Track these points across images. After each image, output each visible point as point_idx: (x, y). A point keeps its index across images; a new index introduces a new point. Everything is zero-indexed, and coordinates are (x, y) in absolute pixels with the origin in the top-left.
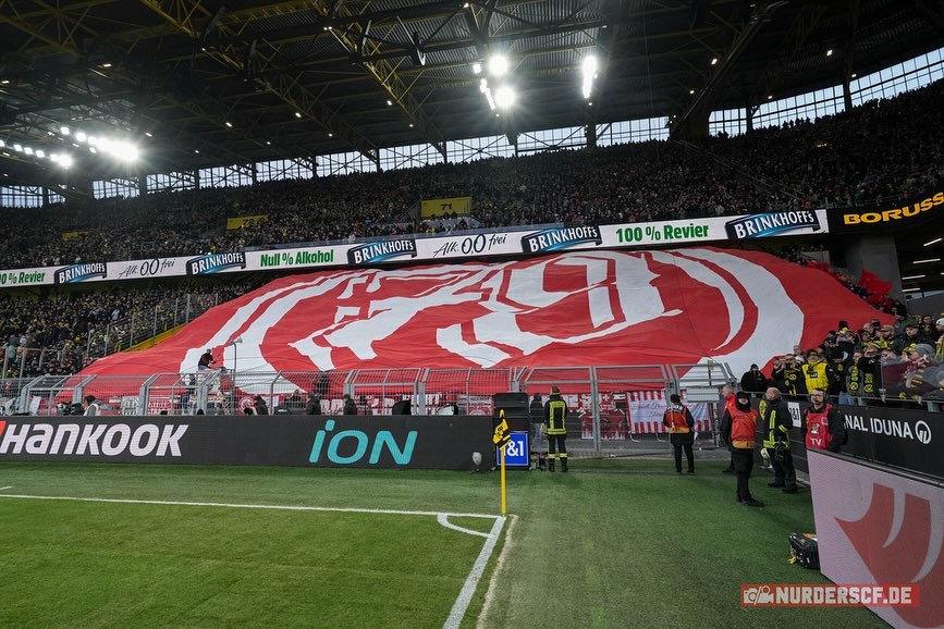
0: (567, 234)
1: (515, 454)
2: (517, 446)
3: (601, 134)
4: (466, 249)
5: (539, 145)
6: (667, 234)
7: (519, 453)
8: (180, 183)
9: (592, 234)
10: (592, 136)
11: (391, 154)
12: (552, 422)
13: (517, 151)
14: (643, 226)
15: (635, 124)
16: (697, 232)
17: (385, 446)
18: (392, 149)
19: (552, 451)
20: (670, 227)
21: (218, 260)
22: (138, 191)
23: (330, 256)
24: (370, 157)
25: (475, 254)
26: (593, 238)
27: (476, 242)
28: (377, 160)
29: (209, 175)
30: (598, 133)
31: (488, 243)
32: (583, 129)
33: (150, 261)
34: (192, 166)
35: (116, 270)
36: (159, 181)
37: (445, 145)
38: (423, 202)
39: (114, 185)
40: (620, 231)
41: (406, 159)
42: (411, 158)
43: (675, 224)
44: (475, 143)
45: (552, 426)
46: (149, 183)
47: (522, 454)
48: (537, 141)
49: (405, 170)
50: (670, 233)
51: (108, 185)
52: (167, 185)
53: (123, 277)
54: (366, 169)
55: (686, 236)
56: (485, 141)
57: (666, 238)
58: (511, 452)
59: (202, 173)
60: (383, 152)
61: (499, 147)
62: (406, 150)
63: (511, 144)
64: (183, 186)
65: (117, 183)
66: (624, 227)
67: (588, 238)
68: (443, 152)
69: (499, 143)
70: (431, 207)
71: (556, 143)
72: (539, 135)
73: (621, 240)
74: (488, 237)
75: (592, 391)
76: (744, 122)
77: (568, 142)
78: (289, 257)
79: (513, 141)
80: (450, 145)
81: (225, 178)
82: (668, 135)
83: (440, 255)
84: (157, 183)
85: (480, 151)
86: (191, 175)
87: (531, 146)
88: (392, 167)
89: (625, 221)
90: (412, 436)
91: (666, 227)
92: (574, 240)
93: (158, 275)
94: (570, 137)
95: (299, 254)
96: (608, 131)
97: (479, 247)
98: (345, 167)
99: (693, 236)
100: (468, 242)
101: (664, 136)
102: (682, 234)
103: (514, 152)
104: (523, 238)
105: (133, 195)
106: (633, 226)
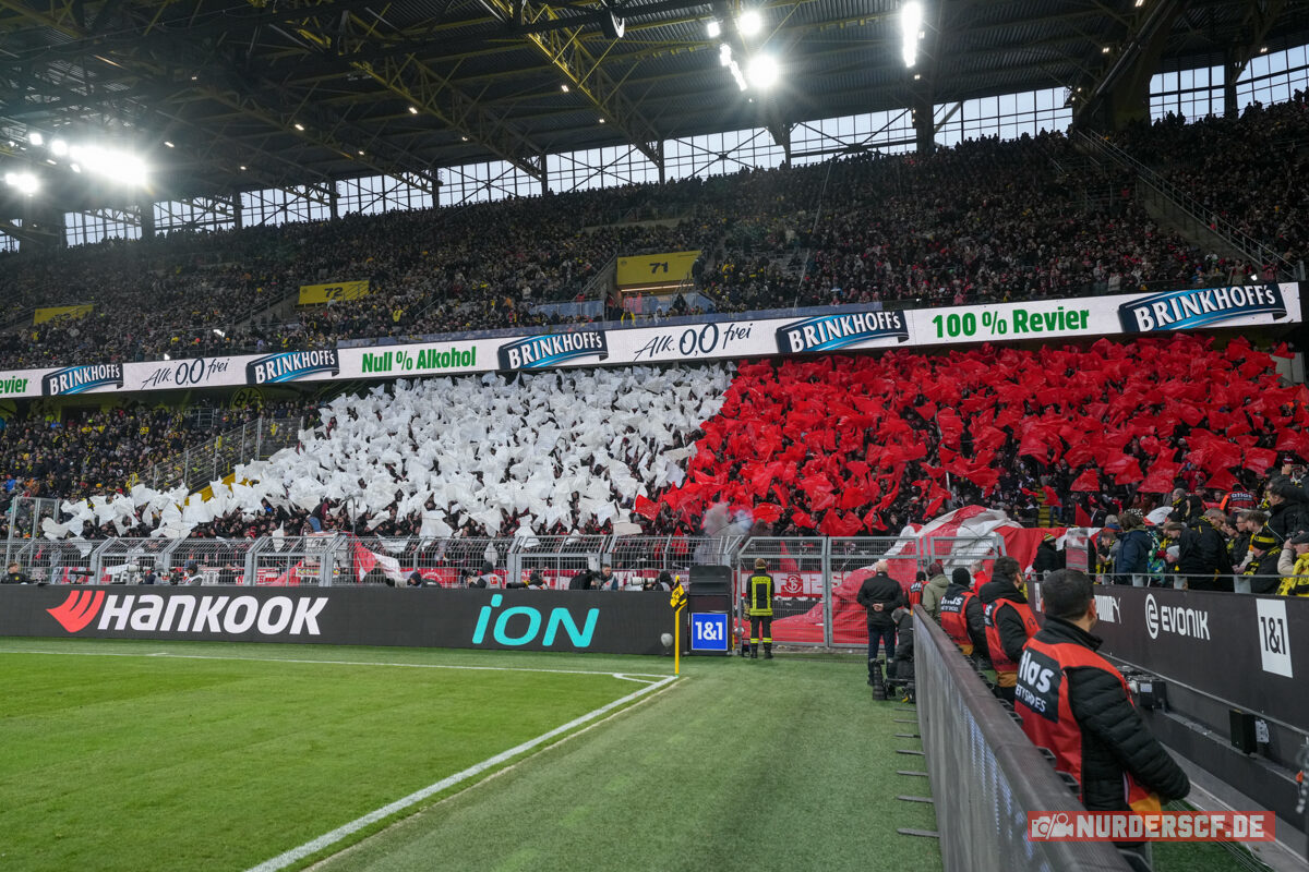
0: (852, 324)
1: (713, 637)
2: (716, 628)
3: (944, 122)
4: (687, 348)
5: (829, 144)
6: (1018, 325)
7: (717, 636)
8: (209, 216)
9: (893, 323)
10: (925, 127)
11: (567, 165)
12: (754, 601)
13: (789, 156)
14: (978, 310)
15: (1008, 101)
16: (1069, 321)
17: (561, 626)
18: (569, 155)
19: (755, 635)
20: (1024, 313)
21: (296, 362)
22: (139, 229)
23: (470, 357)
24: (530, 170)
25: (701, 355)
26: (894, 330)
27: (702, 335)
28: (541, 174)
29: (257, 202)
30: (937, 120)
31: (722, 337)
32: (909, 114)
33: (190, 362)
34: (229, 187)
35: (138, 376)
36: (174, 213)
37: (661, 148)
38: (620, 260)
39: (100, 221)
40: (938, 320)
41: (592, 171)
42: (601, 170)
43: (1032, 307)
44: (714, 141)
45: (755, 605)
46: (157, 216)
47: (720, 638)
48: (824, 136)
49: (591, 192)
50: (1023, 324)
51: (90, 220)
52: (188, 219)
53: (149, 387)
54: (523, 192)
55: (1051, 327)
56: (731, 139)
57: (1016, 331)
58: (708, 635)
59: (246, 198)
60: (553, 161)
61: (757, 151)
62: (592, 156)
63: (778, 144)
64: (215, 222)
65: (104, 217)
66: (945, 312)
67: (886, 330)
68: (658, 158)
69: (759, 141)
70: (633, 269)
71: (860, 139)
72: (830, 125)
73: (940, 334)
74: (723, 327)
75: (823, 568)
76: (1221, 92)
77: (881, 137)
78: (405, 356)
79: (782, 138)
80: (670, 147)
81: (284, 208)
82: (1070, 121)
83: (645, 357)
84: (171, 216)
85: (723, 157)
86: (227, 203)
87: (816, 145)
88: (567, 186)
89: (948, 302)
90: (593, 614)
91: (1016, 313)
92: (862, 333)
93: (203, 383)
94: (886, 129)
95: (422, 353)
96: (957, 117)
97: (707, 344)
98: (488, 186)
99: (1062, 328)
100: (689, 337)
101: (1063, 122)
102: (1044, 325)
103: (783, 157)
104: (779, 330)
105: (131, 236)
106: (961, 311)
